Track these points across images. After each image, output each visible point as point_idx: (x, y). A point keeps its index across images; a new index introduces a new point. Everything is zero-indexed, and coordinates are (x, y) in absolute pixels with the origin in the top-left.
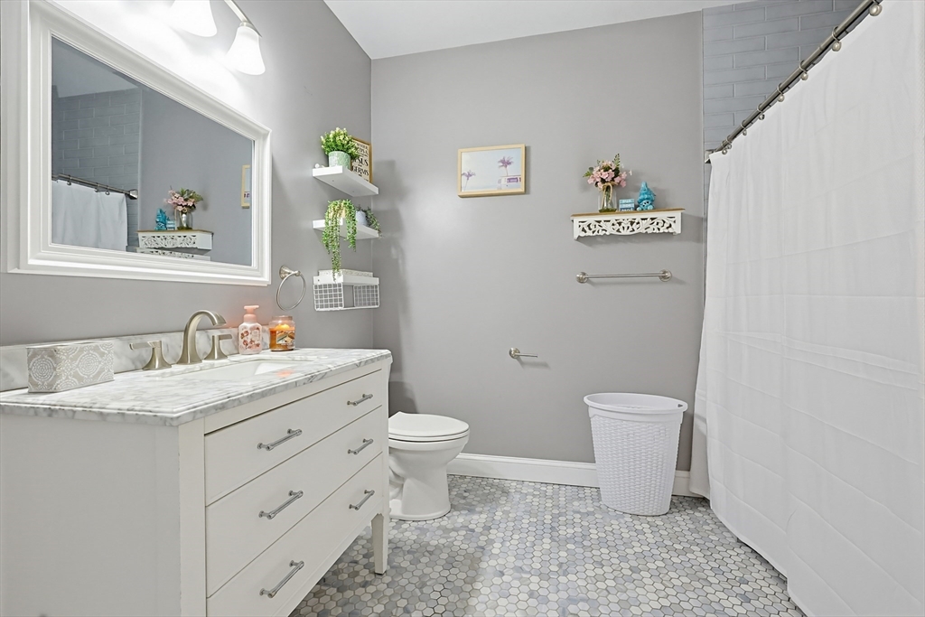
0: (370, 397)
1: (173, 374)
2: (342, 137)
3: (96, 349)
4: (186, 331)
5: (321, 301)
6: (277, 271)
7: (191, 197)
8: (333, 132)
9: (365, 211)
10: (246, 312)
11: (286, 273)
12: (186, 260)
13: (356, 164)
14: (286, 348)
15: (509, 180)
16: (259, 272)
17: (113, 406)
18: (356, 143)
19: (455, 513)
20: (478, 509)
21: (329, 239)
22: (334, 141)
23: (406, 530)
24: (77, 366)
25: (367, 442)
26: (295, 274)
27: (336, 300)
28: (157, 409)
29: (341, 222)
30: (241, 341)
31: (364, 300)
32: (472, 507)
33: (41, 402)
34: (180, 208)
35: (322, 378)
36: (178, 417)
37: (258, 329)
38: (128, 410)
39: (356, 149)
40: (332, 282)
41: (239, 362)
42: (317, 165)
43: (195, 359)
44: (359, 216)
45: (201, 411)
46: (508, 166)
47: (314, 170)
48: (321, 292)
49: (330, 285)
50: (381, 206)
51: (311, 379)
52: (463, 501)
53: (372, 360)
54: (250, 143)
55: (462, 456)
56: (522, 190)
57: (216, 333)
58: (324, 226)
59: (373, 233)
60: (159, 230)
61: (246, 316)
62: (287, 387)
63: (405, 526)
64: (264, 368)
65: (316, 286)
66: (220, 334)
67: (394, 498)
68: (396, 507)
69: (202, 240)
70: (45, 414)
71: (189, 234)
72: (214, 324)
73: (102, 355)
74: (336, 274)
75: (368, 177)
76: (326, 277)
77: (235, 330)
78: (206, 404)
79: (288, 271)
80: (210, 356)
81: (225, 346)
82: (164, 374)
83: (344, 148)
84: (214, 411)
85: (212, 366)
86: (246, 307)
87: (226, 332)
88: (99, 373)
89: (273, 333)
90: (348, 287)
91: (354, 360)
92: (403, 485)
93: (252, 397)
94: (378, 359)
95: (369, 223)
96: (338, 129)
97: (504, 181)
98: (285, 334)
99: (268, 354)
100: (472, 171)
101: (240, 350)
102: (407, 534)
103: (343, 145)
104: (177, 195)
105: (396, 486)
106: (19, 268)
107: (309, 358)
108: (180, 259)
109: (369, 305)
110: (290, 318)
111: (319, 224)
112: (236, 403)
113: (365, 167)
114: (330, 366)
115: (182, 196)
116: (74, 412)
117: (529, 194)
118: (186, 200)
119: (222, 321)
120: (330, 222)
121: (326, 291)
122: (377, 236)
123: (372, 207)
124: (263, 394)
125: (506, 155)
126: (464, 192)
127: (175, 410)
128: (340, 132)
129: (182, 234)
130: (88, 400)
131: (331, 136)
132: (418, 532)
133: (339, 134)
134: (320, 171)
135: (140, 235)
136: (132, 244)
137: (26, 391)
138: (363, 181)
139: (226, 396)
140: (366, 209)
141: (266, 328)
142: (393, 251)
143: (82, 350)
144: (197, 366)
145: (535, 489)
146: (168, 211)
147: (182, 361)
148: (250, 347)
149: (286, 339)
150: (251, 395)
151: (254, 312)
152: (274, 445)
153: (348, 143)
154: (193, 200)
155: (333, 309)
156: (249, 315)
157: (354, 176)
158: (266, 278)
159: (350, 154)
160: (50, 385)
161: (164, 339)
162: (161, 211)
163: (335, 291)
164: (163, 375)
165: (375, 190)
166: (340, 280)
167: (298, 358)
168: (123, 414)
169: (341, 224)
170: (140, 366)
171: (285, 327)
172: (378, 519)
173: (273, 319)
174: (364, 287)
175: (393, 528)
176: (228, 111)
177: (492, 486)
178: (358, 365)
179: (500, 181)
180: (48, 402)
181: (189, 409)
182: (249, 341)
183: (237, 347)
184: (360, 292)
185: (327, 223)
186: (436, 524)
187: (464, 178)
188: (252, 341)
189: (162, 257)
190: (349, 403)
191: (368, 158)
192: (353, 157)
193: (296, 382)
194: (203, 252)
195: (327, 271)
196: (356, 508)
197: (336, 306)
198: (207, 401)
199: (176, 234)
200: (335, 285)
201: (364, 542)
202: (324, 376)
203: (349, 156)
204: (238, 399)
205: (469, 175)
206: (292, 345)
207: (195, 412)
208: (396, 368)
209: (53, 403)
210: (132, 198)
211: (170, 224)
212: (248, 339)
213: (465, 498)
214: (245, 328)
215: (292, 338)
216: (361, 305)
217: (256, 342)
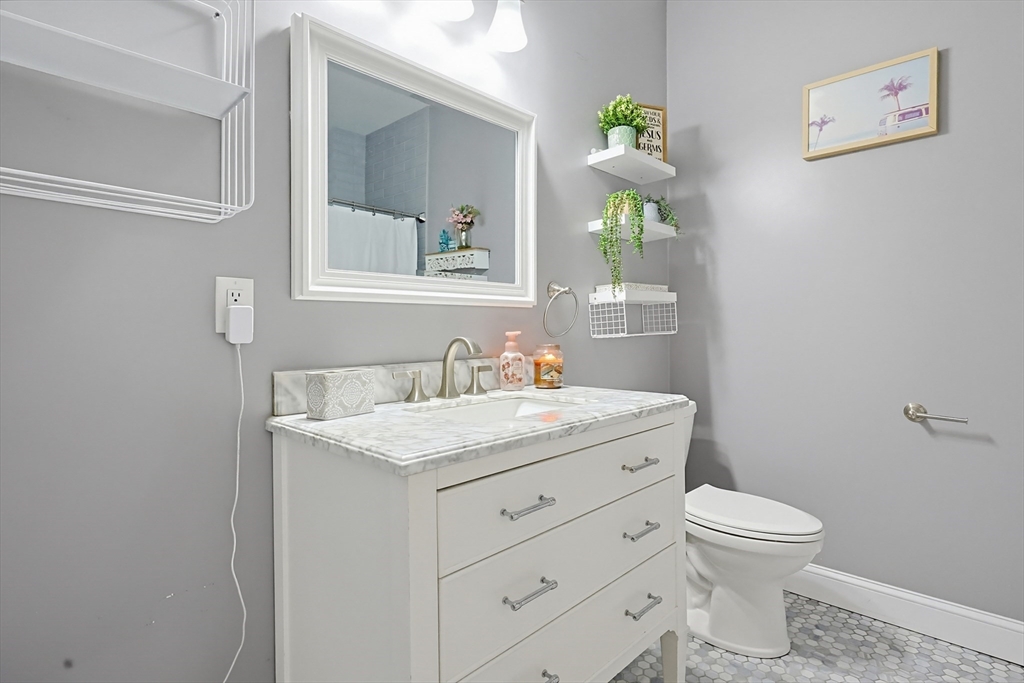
0: (656, 462)
1: (429, 409)
2: (623, 107)
3: (358, 377)
4: (445, 360)
5: (599, 326)
6: (544, 288)
7: (470, 213)
8: (613, 103)
9: (657, 202)
10: (507, 339)
11: (554, 290)
12: (464, 281)
13: (642, 140)
14: (552, 386)
15: (903, 116)
16: (523, 291)
17: (357, 443)
18: (643, 111)
19: (797, 659)
20: (842, 664)
21: (607, 243)
22: (615, 114)
23: (714, 662)
24: (342, 395)
25: (651, 526)
26: (565, 292)
27: (617, 324)
28: (389, 453)
29: (623, 220)
30: (503, 374)
31: (657, 323)
32: (829, 658)
33: (308, 429)
34: (460, 226)
35: (584, 431)
36: (406, 466)
37: (520, 360)
38: (367, 450)
39: (644, 118)
40: (613, 300)
41: (498, 399)
42: (593, 150)
43: (454, 394)
44: (649, 210)
45: (433, 461)
46: (900, 93)
47: (589, 156)
48: (598, 313)
49: (609, 305)
50: (682, 192)
51: (570, 430)
52: (814, 643)
53: (660, 410)
54: (513, 135)
55: (811, 567)
56: (933, 128)
57: (476, 363)
58: (601, 227)
59: (668, 231)
60: (442, 252)
61: (507, 344)
62: (538, 439)
63: (713, 654)
64: (526, 410)
65: (592, 306)
66: (480, 365)
67: (696, 606)
68: (698, 620)
69: (479, 259)
70: (311, 443)
71: (467, 253)
72: (469, 352)
73: (364, 384)
74: (617, 290)
75: (660, 155)
76: (605, 295)
77: (495, 360)
78: (438, 453)
79: (557, 288)
80: (469, 391)
81: (485, 379)
82: (420, 408)
83: (626, 120)
84: (447, 463)
85: (469, 403)
86: (507, 333)
87: (487, 362)
88: (362, 402)
89: (537, 365)
90: (633, 307)
91: (631, 407)
92: (710, 593)
93: (492, 449)
94: (668, 408)
95: (663, 217)
96: (618, 97)
97: (891, 121)
98: (551, 368)
99: (531, 391)
100: (830, 116)
101: (502, 385)
102: (717, 668)
103: (626, 117)
104: (457, 212)
105: (701, 590)
106: (302, 294)
107: (578, 400)
108: (460, 281)
109: (663, 330)
110: (558, 347)
111: (596, 225)
112: (474, 454)
113: (657, 142)
114: (597, 414)
115: (462, 213)
116: (329, 444)
117: (947, 132)
118: (465, 216)
119: (478, 349)
120: (608, 222)
121: (603, 313)
122: (675, 235)
123: (668, 197)
124: (508, 446)
125: (895, 75)
126: (813, 153)
127: (404, 457)
128: (620, 101)
129: (461, 253)
130: (339, 433)
131: (611, 108)
132: (734, 671)
133: (620, 103)
134: (596, 157)
135: (427, 258)
136: (421, 269)
137: (305, 416)
138: (654, 163)
139: (461, 445)
140: (658, 198)
141: (531, 359)
142: (699, 255)
143: (346, 378)
144: (453, 401)
145: (963, 660)
146: (450, 230)
147: (441, 394)
148: (511, 382)
149: (551, 374)
150: (491, 446)
151: (516, 339)
152: (521, 514)
153: (632, 112)
154: (471, 216)
155: (614, 336)
156: (511, 343)
157: (641, 155)
158: (530, 298)
159: (636, 127)
160: (322, 411)
161: (425, 368)
162: (444, 231)
163: (616, 311)
164: (419, 410)
165: (671, 171)
166: (621, 297)
167: (563, 398)
168: (362, 454)
169: (623, 222)
170: (403, 397)
171: (550, 357)
172: (668, 639)
173: (538, 347)
174: (656, 306)
175: (696, 652)
176: (489, 102)
177: (869, 630)
178: (638, 416)
179: (883, 122)
180: (313, 431)
181: (418, 457)
182: (510, 374)
183: (498, 381)
184: (650, 312)
185: (605, 223)
186: (764, 667)
187: (814, 130)
188: (513, 375)
189: (445, 279)
190: (624, 468)
191: (659, 129)
192: (639, 131)
193: (549, 433)
194: (480, 272)
195: (606, 287)
196: (634, 617)
197: (617, 332)
198: (440, 449)
199: (456, 255)
200: (615, 305)
201: (653, 660)
202: (587, 428)
203: (634, 131)
204: (476, 450)
205: (824, 122)
206: (560, 382)
207: (425, 462)
208: (702, 418)
209: (316, 432)
210: (422, 221)
211: (453, 244)
212: (510, 371)
213: (817, 638)
214: (506, 358)
215: (560, 373)
216: (652, 330)
217: (518, 376)
